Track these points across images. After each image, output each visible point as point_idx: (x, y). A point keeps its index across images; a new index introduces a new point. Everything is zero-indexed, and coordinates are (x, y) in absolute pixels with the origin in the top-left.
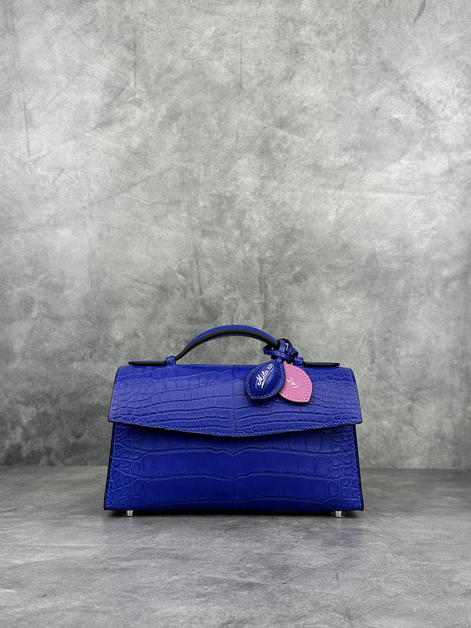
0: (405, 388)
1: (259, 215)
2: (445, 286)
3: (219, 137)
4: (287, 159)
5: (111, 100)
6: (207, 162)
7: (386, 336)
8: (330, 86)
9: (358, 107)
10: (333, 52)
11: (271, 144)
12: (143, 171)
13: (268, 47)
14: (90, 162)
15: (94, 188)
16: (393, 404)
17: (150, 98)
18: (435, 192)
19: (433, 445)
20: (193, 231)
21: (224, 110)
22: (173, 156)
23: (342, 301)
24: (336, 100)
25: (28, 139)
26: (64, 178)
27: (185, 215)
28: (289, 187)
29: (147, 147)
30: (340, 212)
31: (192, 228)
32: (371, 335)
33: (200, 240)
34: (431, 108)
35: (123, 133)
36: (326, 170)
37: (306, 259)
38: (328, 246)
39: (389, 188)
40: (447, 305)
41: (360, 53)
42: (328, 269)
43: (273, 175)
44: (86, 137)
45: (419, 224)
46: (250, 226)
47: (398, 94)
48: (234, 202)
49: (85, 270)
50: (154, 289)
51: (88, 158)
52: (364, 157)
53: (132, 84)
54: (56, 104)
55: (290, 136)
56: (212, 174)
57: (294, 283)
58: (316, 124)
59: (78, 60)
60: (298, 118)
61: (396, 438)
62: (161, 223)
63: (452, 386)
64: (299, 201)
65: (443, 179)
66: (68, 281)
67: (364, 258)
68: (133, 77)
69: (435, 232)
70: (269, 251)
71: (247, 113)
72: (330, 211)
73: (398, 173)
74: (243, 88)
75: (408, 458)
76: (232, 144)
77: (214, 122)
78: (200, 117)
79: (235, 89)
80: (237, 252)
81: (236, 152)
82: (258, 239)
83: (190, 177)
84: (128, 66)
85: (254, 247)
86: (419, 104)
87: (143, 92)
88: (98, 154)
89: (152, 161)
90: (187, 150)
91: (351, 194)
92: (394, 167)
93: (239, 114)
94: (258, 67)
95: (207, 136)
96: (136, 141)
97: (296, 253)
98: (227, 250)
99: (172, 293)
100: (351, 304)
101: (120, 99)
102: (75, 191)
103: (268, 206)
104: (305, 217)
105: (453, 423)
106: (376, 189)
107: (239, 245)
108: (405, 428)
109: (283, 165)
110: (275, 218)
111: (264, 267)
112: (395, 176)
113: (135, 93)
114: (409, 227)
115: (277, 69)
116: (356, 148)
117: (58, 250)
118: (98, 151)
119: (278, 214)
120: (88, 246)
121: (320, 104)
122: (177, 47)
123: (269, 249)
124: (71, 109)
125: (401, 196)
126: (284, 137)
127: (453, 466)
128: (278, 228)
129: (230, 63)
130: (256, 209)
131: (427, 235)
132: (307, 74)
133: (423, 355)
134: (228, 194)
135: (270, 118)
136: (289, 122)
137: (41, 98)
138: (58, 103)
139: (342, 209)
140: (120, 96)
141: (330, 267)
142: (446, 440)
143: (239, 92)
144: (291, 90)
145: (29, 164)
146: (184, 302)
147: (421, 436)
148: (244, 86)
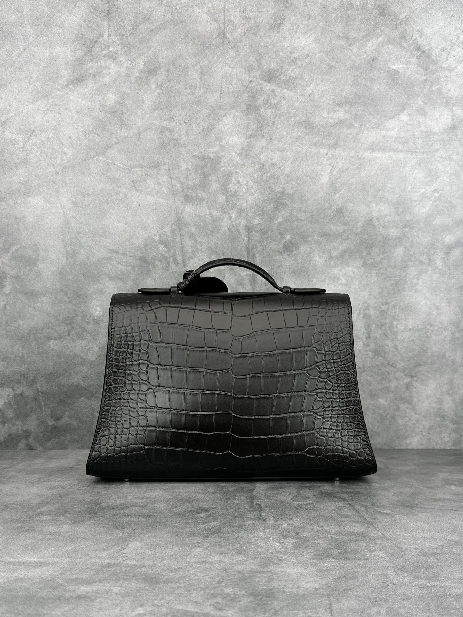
0: (403, 364)
1: (246, 178)
2: (447, 253)
3: (201, 93)
4: (276, 116)
5: (83, 53)
6: (188, 121)
7: (384, 309)
8: (322, 34)
9: (353, 57)
11: (258, 99)
12: (119, 131)
14: (62, 123)
15: (67, 152)
16: (390, 381)
17: (126, 51)
18: (437, 151)
19: (432, 424)
20: (174, 197)
21: (206, 63)
22: (151, 114)
23: (336, 271)
24: (329, 50)
26: (34, 141)
27: (166, 179)
28: (278, 147)
29: (124, 104)
30: (334, 173)
31: (174, 194)
32: (367, 308)
33: (183, 206)
34: (433, 58)
35: (98, 90)
36: (319, 127)
37: (297, 226)
38: (321, 211)
39: (387, 147)
40: (450, 274)
42: (321, 236)
43: (261, 134)
44: (57, 95)
45: (419, 185)
46: (236, 190)
47: (397, 42)
48: (218, 164)
49: (60, 241)
50: (134, 261)
51: (60, 119)
52: (360, 112)
53: (106, 36)
54: (23, 59)
55: (279, 91)
56: (195, 133)
57: (284, 252)
58: (307, 76)
59: (46, 10)
60: (287, 70)
61: (393, 417)
62: (140, 189)
63: (453, 362)
64: (290, 162)
65: (446, 137)
66: (41, 253)
67: (360, 224)
68: (106, 27)
69: (437, 195)
70: (258, 218)
71: (232, 66)
72: (323, 173)
73: (396, 129)
74: (227, 38)
75: (406, 438)
76: (215, 100)
77: (196, 76)
78: (180, 71)
79: (218, 39)
80: (223, 220)
81: (220, 108)
82: (245, 205)
83: (170, 137)
84: (101, 15)
85: (240, 214)
86: (420, 53)
88: (70, 114)
89: (128, 120)
90: (167, 107)
91: (346, 153)
92: (393, 123)
93: (223, 66)
94: (243, 14)
95: (188, 91)
96: (111, 98)
97: (286, 220)
98: (212, 217)
99: (153, 265)
100: (346, 275)
101: (93, 53)
102: (47, 155)
103: (256, 168)
104: (296, 180)
105: (453, 400)
106: (373, 147)
107: (225, 212)
108: (403, 407)
109: (271, 122)
110: (263, 181)
111: (252, 235)
112: (393, 133)
113: (109, 45)
114: (409, 189)
115: (264, 16)
116: (351, 103)
117: (30, 219)
118: (71, 111)
119: (267, 177)
120: (62, 215)
121: (311, 54)
123: (257, 215)
124: (40, 65)
125: (401, 156)
126: (273, 91)
127: (453, 445)
128: (266, 192)
129: (212, 10)
130: (242, 172)
131: (429, 198)
132: (297, 20)
133: (423, 329)
134: (212, 155)
135: (257, 71)
136: (278, 74)
137: (7, 53)
138: (26, 58)
139: (336, 170)
140: (93, 49)
141: (323, 234)
142: (447, 418)
143: (223, 43)
144: (279, 39)
146: (167, 275)
147: (419, 415)
148: (229, 36)
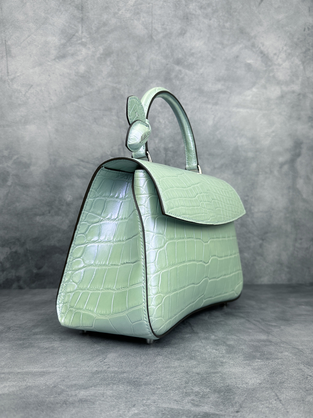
0: (257, 232)
1: (164, 120)
2: (281, 168)
3: (137, 69)
4: (182, 85)
5: (65, 41)
6: (130, 85)
8: (208, 41)
9: (226, 55)
10: (210, 20)
11: (171, 74)
12: (87, 88)
13: (169, 14)
14: (51, 82)
15: (53, 99)
16: (250, 242)
17: (92, 42)
18: (273, 109)
19: (275, 269)
21: (141, 52)
22: (107, 80)
24: (212, 50)
25: (7, 65)
26: (32, 91)
27: (115, 118)
29: (90, 73)
30: (216, 119)
31: (120, 127)
34: (270, 58)
35: (74, 63)
36: (207, 93)
38: (208, 141)
39: (245, 106)
40: (282, 180)
41: (227, 21)
42: (209, 156)
44: (48, 65)
45: (264, 129)
46: (158, 127)
47: (250, 48)
49: (46, 153)
50: (94, 167)
51: (49, 79)
52: (230, 86)
53: (80, 32)
54: (27, 42)
55: (184, 70)
56: (133, 92)
58: (200, 64)
59: (43, 15)
60: (188, 60)
61: (253, 265)
62: (99, 123)
63: (286, 231)
65: (278, 102)
66: (34, 160)
67: (231, 149)
68: (80, 28)
69: (274, 134)
71: (156, 55)
72: (209, 119)
73: (250, 96)
74: (153, 39)
76: (146, 74)
77: (134, 59)
78: (125, 56)
79: (148, 39)
81: (149, 78)
82: (164, 135)
83: (119, 94)
84: (78, 20)
85: (161, 140)
86: (262, 55)
87: (88, 38)
89: (93, 82)
90: (117, 76)
91: (222, 108)
92: (248, 92)
93: (151, 54)
94: (163, 27)
95: (130, 67)
96: (82, 69)
101: (72, 42)
102: (40, 100)
105: (287, 254)
106: (238, 106)
111: (168, 153)
112: (249, 98)
113: (82, 38)
114: (258, 130)
115: (175, 28)
116: (225, 80)
117: (27, 139)
118: (57, 75)
120: (48, 137)
121: (202, 52)
122: (110, 10)
123: (171, 142)
124: (38, 46)
125: (253, 111)
126: (180, 71)
127: (288, 281)
129: (145, 23)
130: (162, 116)
131: (269, 136)
132: (194, 32)
133: (268, 211)
135: (171, 59)
136: (183, 61)
137: (17, 38)
138: (29, 41)
140: (72, 39)
141: (210, 154)
142: (284, 265)
143: (151, 41)
144: (184, 42)
145: (8, 82)
147: (268, 263)
148: (154, 37)
